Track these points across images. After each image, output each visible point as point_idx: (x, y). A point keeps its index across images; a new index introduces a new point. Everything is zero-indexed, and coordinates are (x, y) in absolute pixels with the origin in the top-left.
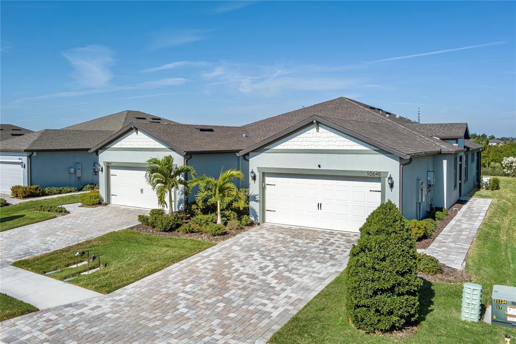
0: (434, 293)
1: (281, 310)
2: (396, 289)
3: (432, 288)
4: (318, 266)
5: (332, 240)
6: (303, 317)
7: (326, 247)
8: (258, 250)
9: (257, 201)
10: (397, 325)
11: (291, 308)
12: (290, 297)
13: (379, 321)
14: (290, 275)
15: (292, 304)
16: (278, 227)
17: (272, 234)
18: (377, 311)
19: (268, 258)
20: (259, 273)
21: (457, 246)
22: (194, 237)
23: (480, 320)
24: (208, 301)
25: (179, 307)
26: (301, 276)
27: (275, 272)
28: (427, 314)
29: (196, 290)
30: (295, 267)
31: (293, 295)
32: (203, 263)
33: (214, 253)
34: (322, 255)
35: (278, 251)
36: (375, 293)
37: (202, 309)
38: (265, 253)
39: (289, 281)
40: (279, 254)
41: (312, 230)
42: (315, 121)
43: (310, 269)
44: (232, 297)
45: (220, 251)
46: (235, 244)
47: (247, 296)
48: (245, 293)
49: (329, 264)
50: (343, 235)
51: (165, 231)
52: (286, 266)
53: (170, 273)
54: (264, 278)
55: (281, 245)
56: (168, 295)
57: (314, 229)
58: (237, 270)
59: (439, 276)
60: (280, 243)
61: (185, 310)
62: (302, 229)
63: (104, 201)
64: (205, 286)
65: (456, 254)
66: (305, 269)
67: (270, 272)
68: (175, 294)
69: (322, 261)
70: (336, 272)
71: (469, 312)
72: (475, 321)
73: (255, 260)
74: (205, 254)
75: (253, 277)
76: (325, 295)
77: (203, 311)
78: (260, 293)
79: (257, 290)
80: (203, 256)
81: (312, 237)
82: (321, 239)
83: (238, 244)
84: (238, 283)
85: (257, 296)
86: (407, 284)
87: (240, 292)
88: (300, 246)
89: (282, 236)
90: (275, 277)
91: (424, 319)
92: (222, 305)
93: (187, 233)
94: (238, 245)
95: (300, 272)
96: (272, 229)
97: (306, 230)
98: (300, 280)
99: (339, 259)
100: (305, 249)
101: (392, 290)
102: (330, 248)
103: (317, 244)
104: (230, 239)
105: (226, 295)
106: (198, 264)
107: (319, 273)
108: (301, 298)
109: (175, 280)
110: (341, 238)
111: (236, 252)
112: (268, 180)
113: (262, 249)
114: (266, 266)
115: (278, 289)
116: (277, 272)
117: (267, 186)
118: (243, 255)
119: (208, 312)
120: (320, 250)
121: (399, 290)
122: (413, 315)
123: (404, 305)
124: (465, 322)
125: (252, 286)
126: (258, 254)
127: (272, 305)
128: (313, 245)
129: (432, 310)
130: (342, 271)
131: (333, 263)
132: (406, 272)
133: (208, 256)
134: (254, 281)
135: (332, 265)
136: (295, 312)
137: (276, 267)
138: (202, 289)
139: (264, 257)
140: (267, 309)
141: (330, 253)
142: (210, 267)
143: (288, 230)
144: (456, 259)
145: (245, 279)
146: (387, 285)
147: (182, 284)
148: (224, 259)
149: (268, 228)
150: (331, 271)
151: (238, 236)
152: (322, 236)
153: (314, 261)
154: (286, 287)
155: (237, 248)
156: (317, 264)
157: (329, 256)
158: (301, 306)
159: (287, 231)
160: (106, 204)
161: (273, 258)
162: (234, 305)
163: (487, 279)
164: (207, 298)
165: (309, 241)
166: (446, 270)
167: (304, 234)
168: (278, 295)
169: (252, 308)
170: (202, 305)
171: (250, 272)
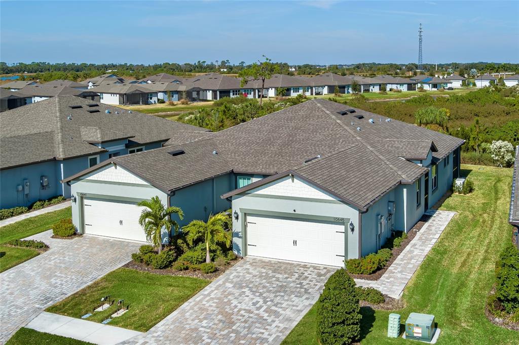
0: (375, 319)
1: (274, 336)
2: (346, 322)
3: (375, 315)
4: (296, 300)
5: (306, 274)
6: (289, 340)
7: (302, 281)
8: (247, 286)
9: (240, 237)
10: (347, 343)
11: (280, 334)
12: (279, 327)
13: (336, 341)
14: (276, 309)
15: (280, 332)
16: (259, 261)
17: (255, 269)
18: (335, 335)
19: (258, 294)
20: (253, 308)
21: (403, 276)
22: (189, 274)
23: (399, 336)
24: (222, 333)
25: (203, 338)
26: (285, 309)
27: (265, 307)
28: (367, 334)
29: (211, 325)
30: (279, 301)
31: (280, 325)
32: (208, 301)
33: (212, 291)
34: (298, 290)
35: (264, 287)
36: (334, 324)
37: (220, 339)
38: (254, 290)
39: (277, 315)
40: (265, 290)
41: (289, 263)
42: (290, 175)
43: (291, 303)
44: (239, 329)
45: (217, 289)
46: (227, 280)
47: (249, 328)
48: (247, 325)
49: (304, 297)
50: (315, 268)
51: (160, 268)
52: (272, 301)
53: (184, 312)
54: (257, 312)
55: (265, 281)
56: (192, 330)
57: (290, 262)
58: (236, 306)
59: (382, 305)
60: (264, 279)
61: (209, 341)
62: (280, 262)
63: (79, 231)
64: (216, 322)
65: (398, 285)
66: (286, 303)
67: (261, 307)
68: (196, 329)
69: (299, 296)
70: (310, 304)
71: (392, 332)
72: (396, 337)
73: (248, 296)
74: (206, 293)
75: (250, 312)
76: (303, 324)
77: (221, 340)
78: (257, 325)
79: (255, 322)
80: (205, 295)
81: (289, 272)
82: (297, 273)
83: (229, 280)
84: (240, 318)
85: (256, 327)
86: (352, 319)
87: (243, 324)
88: (281, 281)
89: (264, 271)
90: (266, 311)
91: (365, 337)
92: (233, 335)
93: (181, 270)
94: (230, 282)
95: (283, 306)
96: (255, 263)
97: (284, 263)
98: (283, 312)
99: (311, 293)
100: (285, 284)
101: (343, 322)
102: (305, 282)
103: (294, 278)
104: (221, 276)
105: (234, 328)
106: (204, 303)
107: (297, 306)
108: (286, 327)
109: (192, 318)
110: (313, 272)
111: (230, 290)
112: (249, 219)
113: (250, 286)
114: (258, 302)
115: (269, 320)
116: (266, 307)
117: (248, 224)
118: (237, 292)
119: (226, 341)
120: (297, 284)
121: (347, 322)
122: (357, 336)
123: (351, 331)
124: (389, 338)
125: (251, 319)
126: (249, 290)
127: (268, 333)
128: (291, 280)
129: (371, 331)
130: (314, 303)
131: (307, 296)
132: (351, 312)
133: (209, 294)
134: (251, 315)
135: (307, 299)
136: (284, 338)
137: (265, 302)
138: (214, 324)
139: (254, 293)
140: (265, 336)
141: (304, 287)
142: (214, 305)
143: (268, 264)
144: (397, 289)
145: (244, 314)
146: (340, 321)
147: (198, 321)
148: (223, 296)
149: (251, 262)
150: (306, 304)
151: (227, 272)
152: (298, 270)
153: (293, 296)
154: (275, 319)
155: (230, 285)
156: (296, 298)
157: (304, 290)
158: (288, 333)
159: (268, 266)
160: (81, 235)
161: (261, 294)
162: (242, 334)
163: (414, 306)
164: (220, 330)
165: (287, 276)
166: (387, 300)
167: (283, 268)
168: (271, 325)
169: (254, 336)
170: (220, 336)
171: (247, 308)
